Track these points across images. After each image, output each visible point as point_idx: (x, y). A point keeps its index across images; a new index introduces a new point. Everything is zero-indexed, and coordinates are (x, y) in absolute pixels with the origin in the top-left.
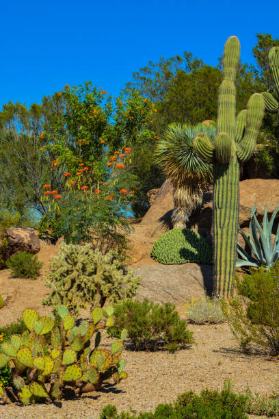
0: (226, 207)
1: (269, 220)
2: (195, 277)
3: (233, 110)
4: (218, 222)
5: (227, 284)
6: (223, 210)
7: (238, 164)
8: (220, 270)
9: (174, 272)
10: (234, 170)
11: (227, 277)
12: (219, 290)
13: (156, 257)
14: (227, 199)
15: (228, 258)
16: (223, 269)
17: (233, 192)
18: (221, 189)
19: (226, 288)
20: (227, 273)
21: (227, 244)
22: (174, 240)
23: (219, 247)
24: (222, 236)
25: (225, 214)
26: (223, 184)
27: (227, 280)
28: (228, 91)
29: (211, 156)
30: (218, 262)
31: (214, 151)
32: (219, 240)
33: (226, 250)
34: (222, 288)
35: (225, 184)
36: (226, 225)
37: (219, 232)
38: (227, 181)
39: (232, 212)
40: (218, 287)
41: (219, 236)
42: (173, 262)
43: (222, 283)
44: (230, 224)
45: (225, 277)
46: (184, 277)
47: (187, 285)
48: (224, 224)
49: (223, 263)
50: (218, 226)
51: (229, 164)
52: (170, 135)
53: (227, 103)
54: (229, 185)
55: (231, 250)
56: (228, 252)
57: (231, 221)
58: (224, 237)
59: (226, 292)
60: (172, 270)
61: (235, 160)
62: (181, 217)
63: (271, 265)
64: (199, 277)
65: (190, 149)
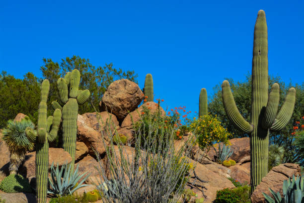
1: (60, 171)
2: (24, 200)
3: (46, 116)
6: (41, 166)
7: (48, 144)
9: (14, 197)
10: (46, 147)
11: (43, 199)
13: (3, 189)
15: (44, 190)
16: (41, 195)
17: (46, 157)
20: (43, 197)
21: (43, 183)
22: (12, 180)
23: (39, 184)
25: (42, 168)
26: (41, 153)
27: (43, 201)
28: (43, 107)
29: (35, 139)
30: (39, 192)
31: (37, 137)
32: (39, 181)
33: (43, 186)
36: (42, 174)
37: (39, 177)
38: (43, 152)
39: (45, 167)
42: (12, 192)
43: (41, 202)
46: (19, 200)
49: (41, 192)
50: (39, 174)
51: (44, 143)
52: (9, 126)
53: (43, 113)
54: (44, 154)
55: (45, 186)
57: (45, 172)
58: (42, 179)
61: (47, 142)
62: (14, 168)
63: (62, 193)
64: (26, 199)
65: (20, 134)
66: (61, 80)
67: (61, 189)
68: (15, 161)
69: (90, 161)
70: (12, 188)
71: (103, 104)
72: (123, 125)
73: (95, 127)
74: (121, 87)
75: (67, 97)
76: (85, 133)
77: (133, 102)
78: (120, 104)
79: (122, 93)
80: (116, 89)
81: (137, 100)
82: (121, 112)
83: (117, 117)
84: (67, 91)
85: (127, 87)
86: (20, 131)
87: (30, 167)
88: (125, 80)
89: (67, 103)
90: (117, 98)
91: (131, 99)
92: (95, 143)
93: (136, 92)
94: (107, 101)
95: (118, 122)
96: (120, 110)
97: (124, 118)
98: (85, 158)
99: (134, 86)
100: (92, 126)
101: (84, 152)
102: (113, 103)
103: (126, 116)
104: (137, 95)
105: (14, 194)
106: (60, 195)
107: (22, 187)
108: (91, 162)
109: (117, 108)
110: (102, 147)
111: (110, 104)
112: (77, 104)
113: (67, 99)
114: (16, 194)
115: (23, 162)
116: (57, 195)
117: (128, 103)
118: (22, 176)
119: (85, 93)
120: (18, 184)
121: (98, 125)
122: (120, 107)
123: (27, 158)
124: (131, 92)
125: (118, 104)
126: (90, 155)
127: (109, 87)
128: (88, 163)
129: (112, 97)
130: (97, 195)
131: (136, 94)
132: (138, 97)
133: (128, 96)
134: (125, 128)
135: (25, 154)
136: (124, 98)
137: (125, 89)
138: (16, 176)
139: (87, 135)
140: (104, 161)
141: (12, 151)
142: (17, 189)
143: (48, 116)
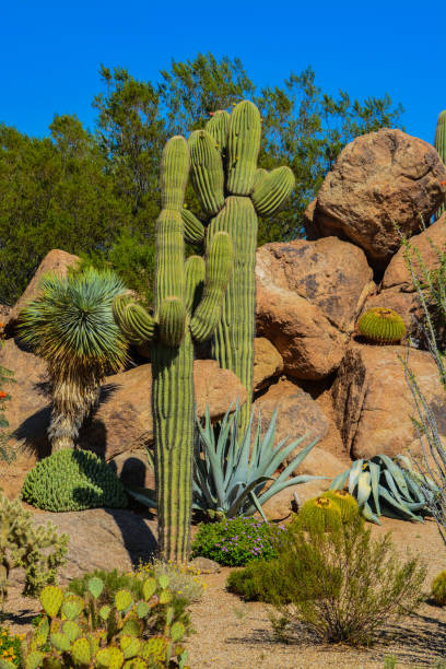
0: (176, 416)
2: (110, 532)
4: (163, 439)
5: (180, 539)
6: (172, 420)
7: (192, 346)
8: (170, 517)
10: (187, 356)
11: (181, 528)
12: (169, 551)
13: (34, 501)
14: (177, 402)
15: (182, 499)
16: (174, 515)
17: (187, 390)
18: (167, 388)
19: (180, 547)
20: (181, 522)
22: (65, 470)
23: (166, 481)
24: (170, 463)
25: (175, 427)
26: (170, 378)
27: (181, 534)
28: (172, 228)
29: (151, 334)
30: (166, 505)
33: (178, 485)
34: (173, 547)
35: (173, 377)
36: (177, 445)
37: (166, 456)
38: (177, 374)
39: (186, 422)
40: (166, 545)
41: (166, 463)
42: (69, 507)
43: (173, 539)
44: (184, 443)
45: (178, 529)
46: (93, 532)
47: (100, 545)
48: (173, 444)
49: (174, 507)
50: (164, 445)
51: (178, 347)
54: (180, 380)
55: (185, 486)
56: (182, 489)
57: (185, 438)
58: (174, 463)
59: (179, 553)
60: (71, 520)
61: (187, 339)
62: (65, 430)
63: (226, 506)
64: (117, 531)
65: (84, 316)
66: (202, 138)
67: (223, 495)
68: (69, 407)
69: (292, 397)
70: (66, 496)
71: (319, 211)
72: (388, 279)
73: (303, 289)
74: (382, 157)
75: (219, 193)
76: (272, 308)
77: (421, 204)
78: (378, 212)
79: (386, 176)
80: (363, 161)
81: (433, 196)
82: (379, 237)
83: (367, 253)
84: (220, 172)
85: (399, 155)
86: (84, 306)
87: (115, 425)
88: (391, 131)
89: (223, 212)
90: (368, 194)
91: (414, 195)
92: (305, 340)
93: (430, 169)
94: (334, 202)
95: (371, 270)
96: (377, 230)
97: (390, 257)
98: (273, 389)
99: (424, 151)
100: (293, 284)
101: (270, 371)
102: (355, 209)
103: (395, 249)
104: (433, 181)
105: (74, 515)
106: (220, 512)
107: (99, 491)
108: (294, 402)
109: (368, 223)
110: (326, 353)
111: (344, 212)
112: (254, 217)
113: (222, 200)
114: (81, 513)
115: (94, 409)
116: (212, 513)
117: (405, 206)
118: (94, 455)
119: (280, 178)
120: (85, 483)
121: (311, 283)
122: (378, 222)
123: (104, 395)
124: (413, 172)
125: (371, 212)
126: (288, 379)
127: (342, 156)
128: (286, 404)
129: (350, 190)
130: (339, 510)
131: (429, 176)
132: (435, 187)
133: (403, 185)
134: (397, 288)
135: (98, 382)
136: (393, 189)
137: (393, 160)
138: (77, 456)
139: (279, 314)
140: (334, 396)
141: (59, 372)
142: (83, 498)
143: (187, 257)
